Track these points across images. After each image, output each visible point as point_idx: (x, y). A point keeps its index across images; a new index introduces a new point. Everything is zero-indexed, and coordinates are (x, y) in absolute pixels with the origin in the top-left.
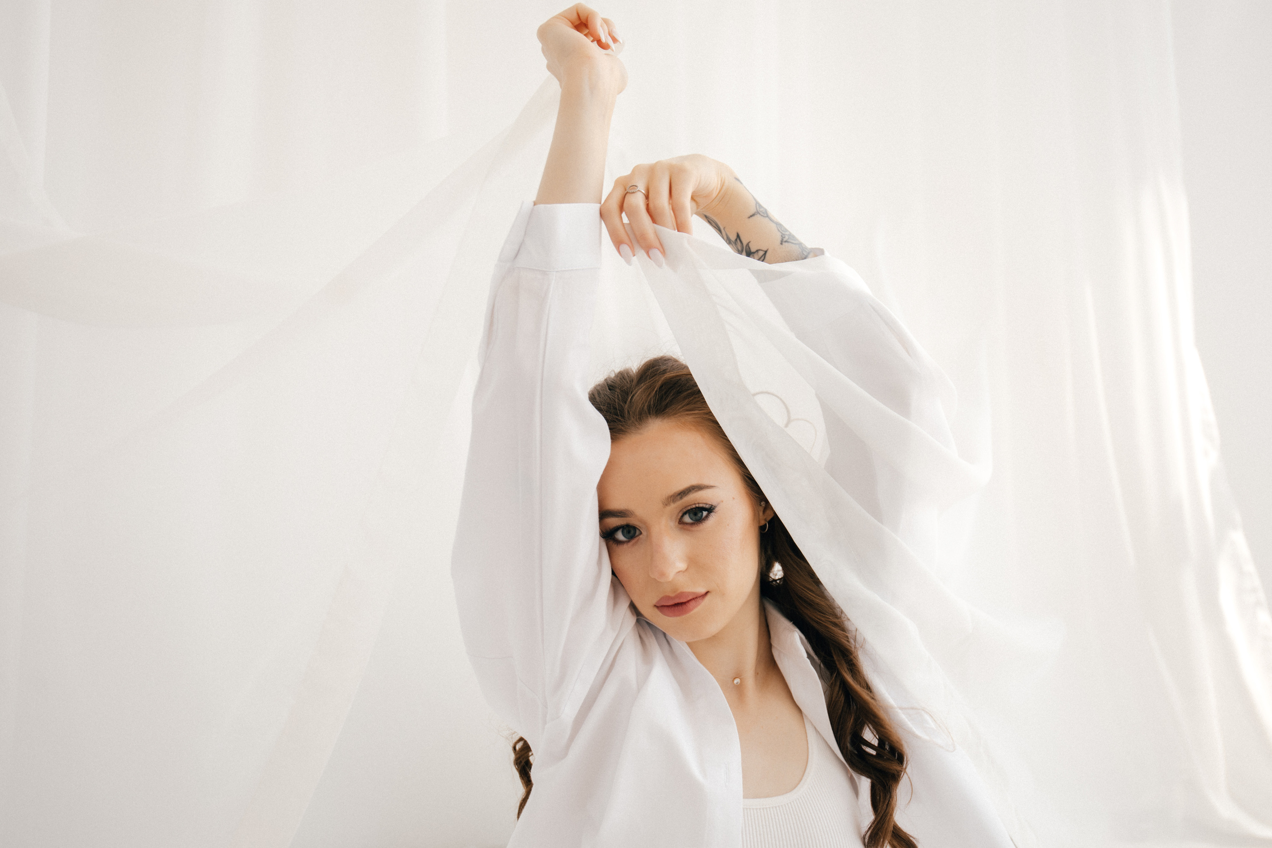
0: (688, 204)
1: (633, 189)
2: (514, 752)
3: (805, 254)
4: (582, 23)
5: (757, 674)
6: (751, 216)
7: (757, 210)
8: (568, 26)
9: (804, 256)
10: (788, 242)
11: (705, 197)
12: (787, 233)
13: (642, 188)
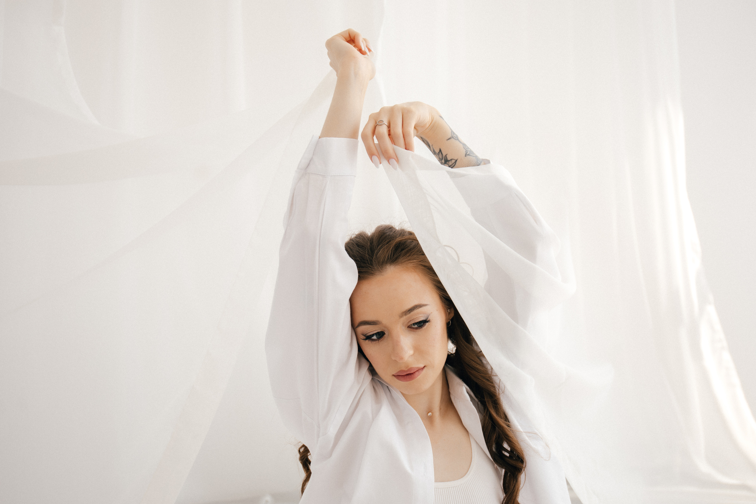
0: (411, 130)
1: (380, 122)
2: (299, 453)
3: (479, 162)
4: (352, 39)
5: (440, 409)
6: (449, 139)
7: (452, 135)
8: (343, 40)
9: (478, 164)
10: (470, 155)
11: (422, 127)
12: (469, 150)
13: (386, 122)
